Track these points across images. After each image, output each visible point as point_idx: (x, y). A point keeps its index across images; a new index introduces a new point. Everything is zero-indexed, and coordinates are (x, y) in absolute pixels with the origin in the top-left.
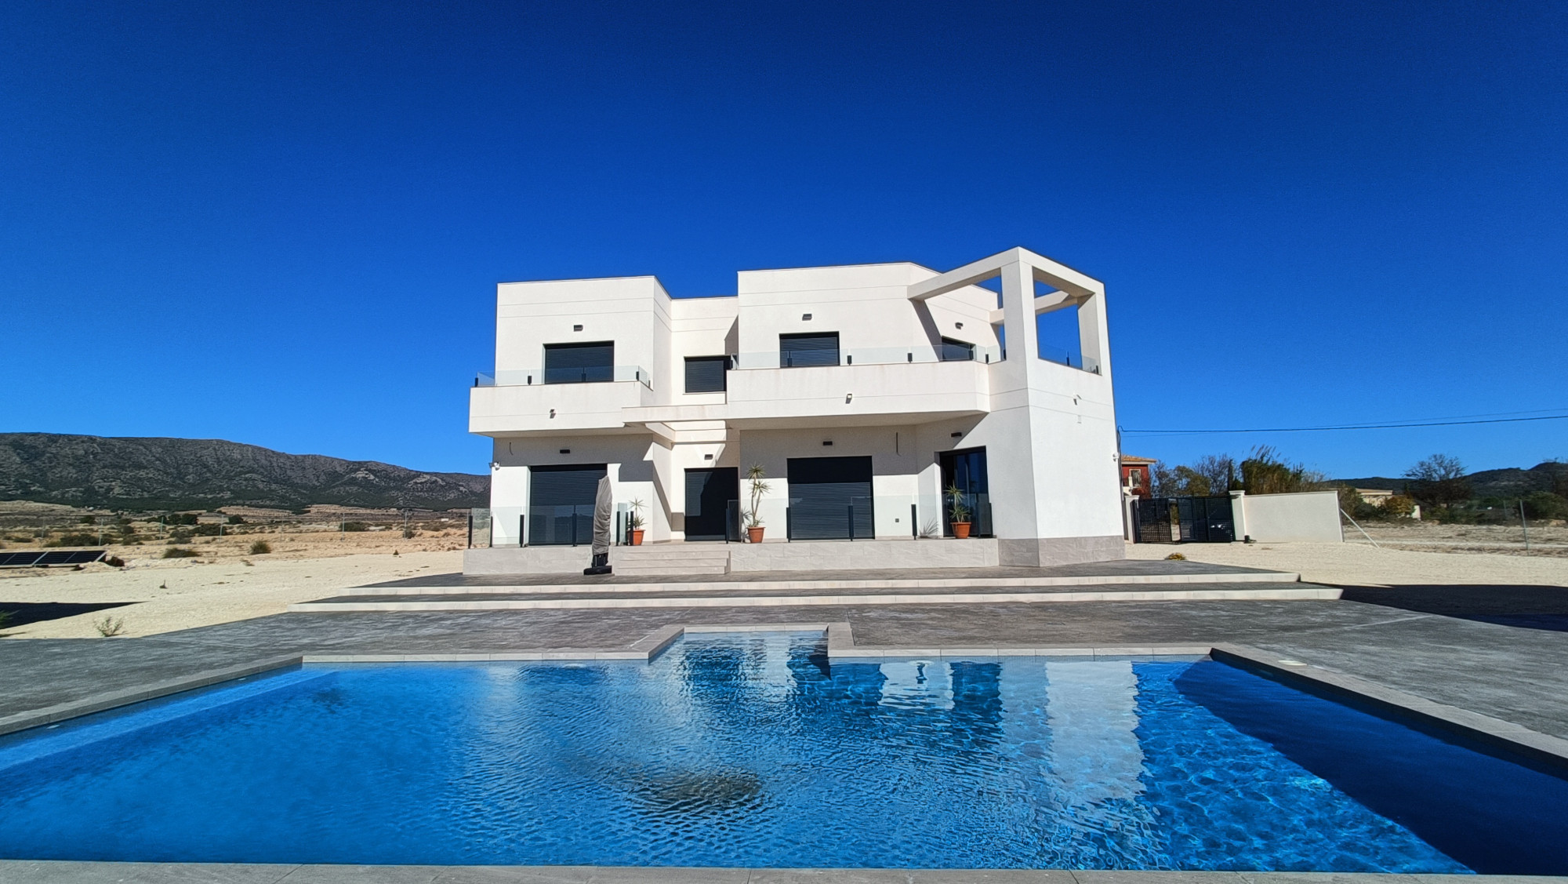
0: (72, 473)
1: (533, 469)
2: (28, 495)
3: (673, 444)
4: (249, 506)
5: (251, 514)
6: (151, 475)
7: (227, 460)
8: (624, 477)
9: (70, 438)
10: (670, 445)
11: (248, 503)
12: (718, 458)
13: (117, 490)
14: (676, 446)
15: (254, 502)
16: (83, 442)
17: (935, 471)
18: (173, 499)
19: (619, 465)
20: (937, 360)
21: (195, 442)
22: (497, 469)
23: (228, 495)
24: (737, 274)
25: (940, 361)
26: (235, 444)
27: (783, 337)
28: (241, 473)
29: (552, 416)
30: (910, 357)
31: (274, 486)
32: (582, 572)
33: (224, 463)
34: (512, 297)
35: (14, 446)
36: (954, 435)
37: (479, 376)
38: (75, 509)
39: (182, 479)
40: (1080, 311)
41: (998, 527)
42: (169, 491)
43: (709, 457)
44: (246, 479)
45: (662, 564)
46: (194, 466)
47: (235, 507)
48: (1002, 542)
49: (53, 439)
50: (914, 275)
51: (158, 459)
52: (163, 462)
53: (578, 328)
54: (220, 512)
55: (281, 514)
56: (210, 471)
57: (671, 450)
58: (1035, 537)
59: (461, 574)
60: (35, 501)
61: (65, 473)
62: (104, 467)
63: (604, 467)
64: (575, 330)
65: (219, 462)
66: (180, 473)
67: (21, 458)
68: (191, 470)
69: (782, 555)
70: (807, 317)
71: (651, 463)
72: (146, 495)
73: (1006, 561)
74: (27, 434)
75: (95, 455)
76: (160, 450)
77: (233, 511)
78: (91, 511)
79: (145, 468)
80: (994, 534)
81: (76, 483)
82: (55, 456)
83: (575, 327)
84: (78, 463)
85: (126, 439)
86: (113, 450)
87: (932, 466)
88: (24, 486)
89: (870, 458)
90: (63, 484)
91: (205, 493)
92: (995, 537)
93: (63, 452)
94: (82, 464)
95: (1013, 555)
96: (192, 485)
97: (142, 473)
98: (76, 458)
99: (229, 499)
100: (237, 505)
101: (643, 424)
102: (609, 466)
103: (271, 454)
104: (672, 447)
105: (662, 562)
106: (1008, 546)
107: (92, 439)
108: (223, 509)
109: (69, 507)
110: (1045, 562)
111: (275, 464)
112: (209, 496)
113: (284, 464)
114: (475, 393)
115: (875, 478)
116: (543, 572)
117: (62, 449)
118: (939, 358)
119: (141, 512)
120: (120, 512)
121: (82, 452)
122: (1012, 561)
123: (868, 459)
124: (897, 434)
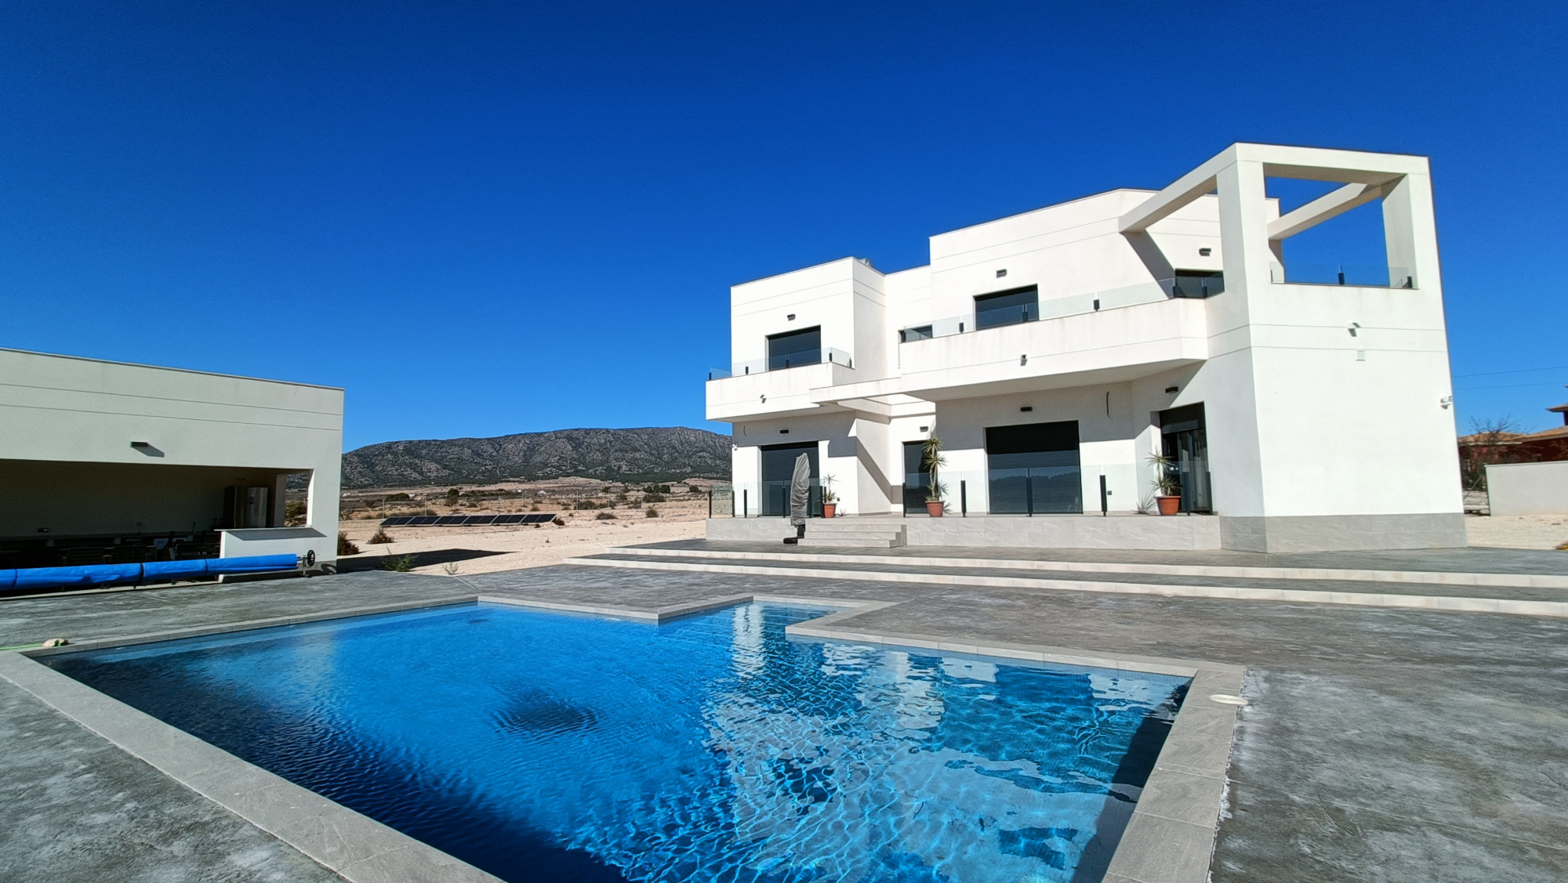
0: (598, 456)
1: (763, 448)
2: (577, 473)
3: (890, 418)
4: (703, 478)
5: (704, 484)
6: (642, 456)
7: (686, 443)
8: (832, 453)
9: (596, 431)
10: (887, 421)
11: (702, 475)
12: (932, 430)
13: (624, 468)
14: (893, 420)
15: (706, 475)
16: (603, 433)
17: (1154, 436)
18: (657, 474)
19: (828, 442)
20: (1167, 298)
21: (667, 429)
22: (736, 450)
23: (689, 470)
24: (929, 241)
25: (1170, 299)
26: (691, 430)
27: (978, 298)
28: (696, 452)
29: (764, 401)
30: (1097, 305)
31: (718, 462)
32: (782, 540)
33: (686, 445)
34: (742, 296)
35: (568, 439)
36: (1168, 391)
37: (712, 370)
38: (603, 482)
39: (661, 458)
40: (1385, 204)
41: (1220, 501)
42: (653, 468)
43: (924, 429)
44: (700, 457)
45: (839, 536)
46: (668, 448)
47: (694, 479)
48: (1224, 520)
49: (587, 432)
50: (1127, 203)
51: (646, 444)
52: (649, 446)
53: (791, 317)
54: (685, 483)
55: (724, 484)
56: (677, 451)
57: (889, 424)
58: (1261, 515)
59: (705, 539)
60: (582, 477)
61: (595, 457)
62: (616, 451)
63: (815, 444)
64: (790, 320)
65: (682, 444)
66: (659, 454)
67: (572, 447)
68: (666, 451)
69: (956, 531)
70: (1001, 273)
71: (855, 438)
72: (641, 471)
73: (1227, 543)
74: (573, 429)
75: (610, 442)
76: (646, 437)
77: (692, 482)
78: (610, 483)
79: (639, 451)
80: (1214, 510)
81: (602, 464)
82: (589, 444)
83: (789, 316)
84: (601, 449)
85: (627, 430)
86: (620, 438)
87: (1148, 428)
88: (575, 467)
89: (1076, 423)
90: (594, 464)
91: (675, 469)
92: (1216, 514)
93: (593, 442)
94: (604, 450)
95: (1237, 536)
96: (667, 463)
97: (637, 455)
98: (600, 445)
99: (690, 473)
100: (696, 477)
101: (835, 402)
102: (820, 443)
103: (714, 436)
104: (890, 422)
105: (839, 534)
106: (1231, 525)
107: (608, 431)
108: (687, 481)
109: (599, 481)
110: (1277, 546)
111: (717, 444)
112: (678, 471)
113: (724, 444)
114: (711, 386)
115: (1083, 446)
116: (761, 540)
117: (593, 439)
118: (1168, 296)
119: (638, 484)
120: (627, 484)
121: (603, 441)
122: (1235, 544)
123: (1074, 425)
124: (1108, 393)
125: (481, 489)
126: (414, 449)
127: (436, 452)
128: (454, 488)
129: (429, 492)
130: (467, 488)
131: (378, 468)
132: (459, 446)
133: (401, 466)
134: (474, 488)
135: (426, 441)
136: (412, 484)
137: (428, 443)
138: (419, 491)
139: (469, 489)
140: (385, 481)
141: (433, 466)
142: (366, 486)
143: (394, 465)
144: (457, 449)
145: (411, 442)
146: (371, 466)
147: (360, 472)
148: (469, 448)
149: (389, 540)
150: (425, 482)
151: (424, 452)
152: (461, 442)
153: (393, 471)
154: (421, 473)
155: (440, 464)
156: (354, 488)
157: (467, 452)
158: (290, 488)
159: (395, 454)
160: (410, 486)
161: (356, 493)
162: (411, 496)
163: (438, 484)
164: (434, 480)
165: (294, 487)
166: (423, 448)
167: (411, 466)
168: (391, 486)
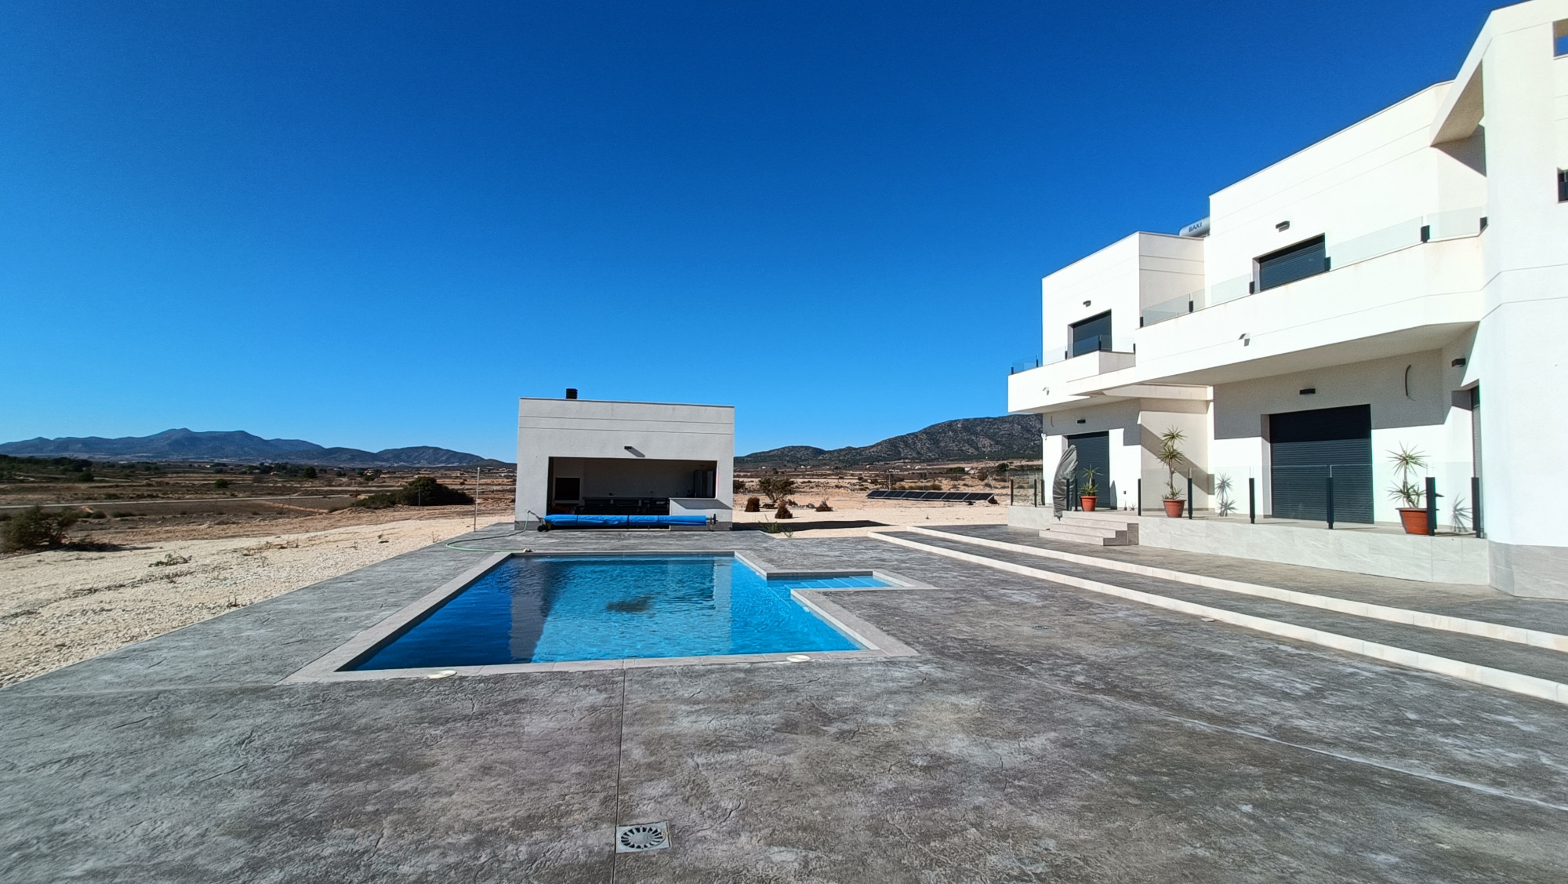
1: (1069, 437)
8: (1122, 442)
19: (1122, 430)
24: (1207, 200)
27: (1262, 259)
29: (1049, 392)
30: (1425, 234)
34: (1052, 286)
37: (1013, 364)
53: (1088, 303)
63: (1107, 434)
64: (1086, 307)
70: (1283, 226)
71: (1146, 429)
83: (1084, 304)
89: (1368, 407)
102: (1111, 432)
114: (1014, 380)
115: (1374, 433)
123: (1366, 409)
124: (1409, 367)
125: (1030, 463)
126: (970, 426)
127: (989, 428)
128: (1005, 462)
129: (983, 466)
130: (1017, 463)
131: (942, 444)
132: (1010, 423)
133: (959, 442)
134: (1024, 463)
135: (980, 419)
136: (969, 459)
137: (982, 420)
138: (975, 465)
139: (1019, 464)
140: (946, 456)
141: (987, 442)
142: (933, 460)
143: (954, 441)
144: (1008, 425)
145: (968, 420)
146: (936, 442)
147: (928, 448)
148: (1019, 424)
149: (829, 509)
150: (980, 457)
151: (979, 429)
152: (1011, 419)
153: (953, 446)
154: (977, 449)
155: (993, 440)
156: (924, 461)
157: (1017, 427)
158: (878, 461)
159: (955, 431)
160: (968, 460)
161: (925, 466)
162: (966, 469)
163: (992, 459)
164: (988, 455)
165: (881, 461)
166: (978, 425)
167: (968, 441)
168: (952, 460)
